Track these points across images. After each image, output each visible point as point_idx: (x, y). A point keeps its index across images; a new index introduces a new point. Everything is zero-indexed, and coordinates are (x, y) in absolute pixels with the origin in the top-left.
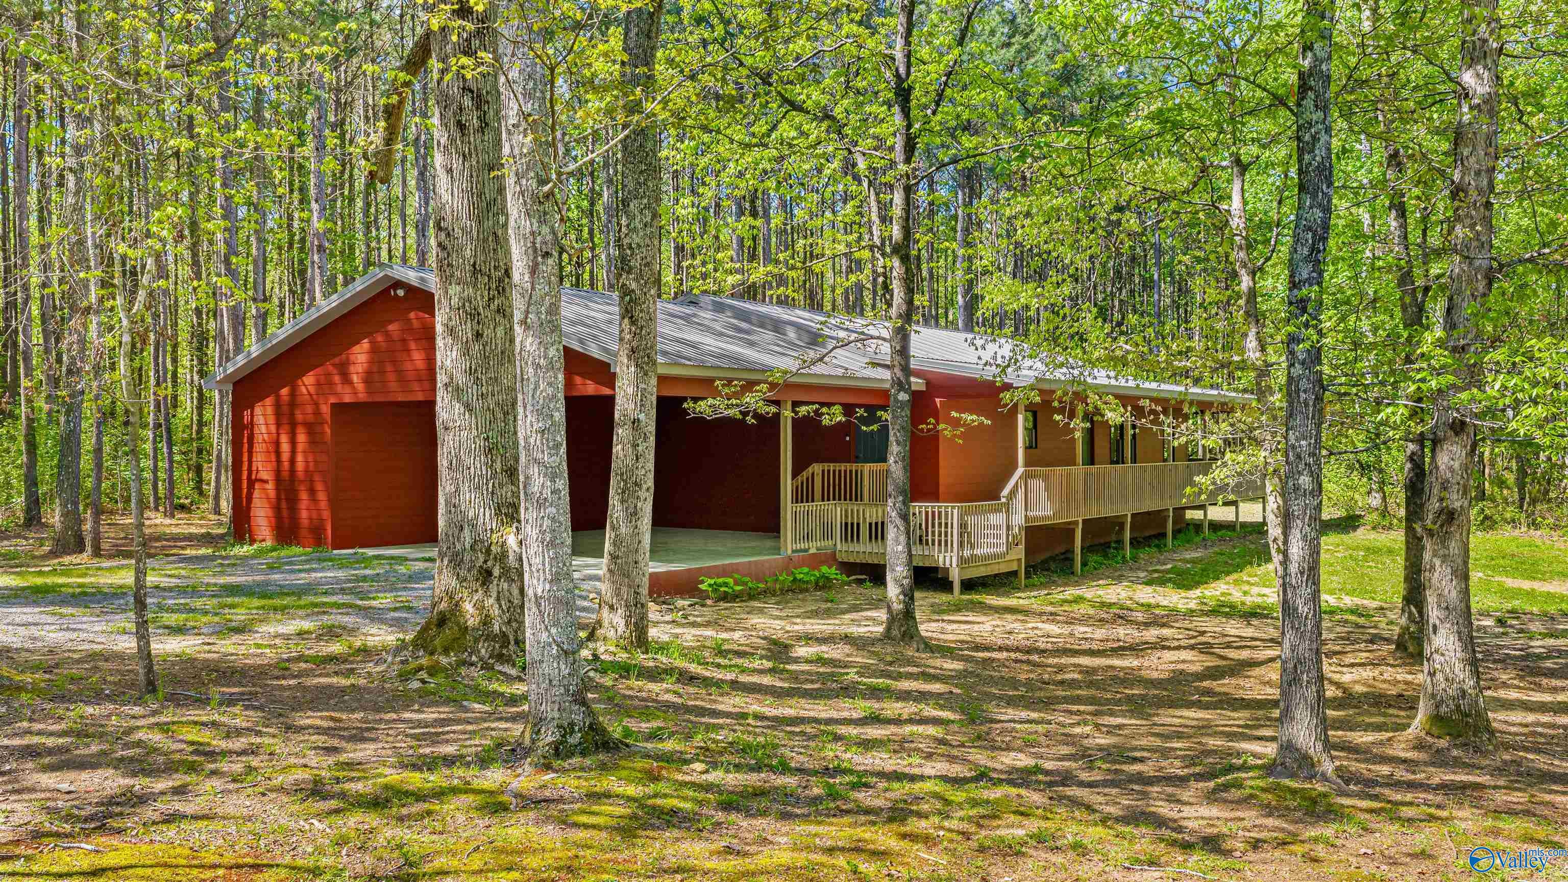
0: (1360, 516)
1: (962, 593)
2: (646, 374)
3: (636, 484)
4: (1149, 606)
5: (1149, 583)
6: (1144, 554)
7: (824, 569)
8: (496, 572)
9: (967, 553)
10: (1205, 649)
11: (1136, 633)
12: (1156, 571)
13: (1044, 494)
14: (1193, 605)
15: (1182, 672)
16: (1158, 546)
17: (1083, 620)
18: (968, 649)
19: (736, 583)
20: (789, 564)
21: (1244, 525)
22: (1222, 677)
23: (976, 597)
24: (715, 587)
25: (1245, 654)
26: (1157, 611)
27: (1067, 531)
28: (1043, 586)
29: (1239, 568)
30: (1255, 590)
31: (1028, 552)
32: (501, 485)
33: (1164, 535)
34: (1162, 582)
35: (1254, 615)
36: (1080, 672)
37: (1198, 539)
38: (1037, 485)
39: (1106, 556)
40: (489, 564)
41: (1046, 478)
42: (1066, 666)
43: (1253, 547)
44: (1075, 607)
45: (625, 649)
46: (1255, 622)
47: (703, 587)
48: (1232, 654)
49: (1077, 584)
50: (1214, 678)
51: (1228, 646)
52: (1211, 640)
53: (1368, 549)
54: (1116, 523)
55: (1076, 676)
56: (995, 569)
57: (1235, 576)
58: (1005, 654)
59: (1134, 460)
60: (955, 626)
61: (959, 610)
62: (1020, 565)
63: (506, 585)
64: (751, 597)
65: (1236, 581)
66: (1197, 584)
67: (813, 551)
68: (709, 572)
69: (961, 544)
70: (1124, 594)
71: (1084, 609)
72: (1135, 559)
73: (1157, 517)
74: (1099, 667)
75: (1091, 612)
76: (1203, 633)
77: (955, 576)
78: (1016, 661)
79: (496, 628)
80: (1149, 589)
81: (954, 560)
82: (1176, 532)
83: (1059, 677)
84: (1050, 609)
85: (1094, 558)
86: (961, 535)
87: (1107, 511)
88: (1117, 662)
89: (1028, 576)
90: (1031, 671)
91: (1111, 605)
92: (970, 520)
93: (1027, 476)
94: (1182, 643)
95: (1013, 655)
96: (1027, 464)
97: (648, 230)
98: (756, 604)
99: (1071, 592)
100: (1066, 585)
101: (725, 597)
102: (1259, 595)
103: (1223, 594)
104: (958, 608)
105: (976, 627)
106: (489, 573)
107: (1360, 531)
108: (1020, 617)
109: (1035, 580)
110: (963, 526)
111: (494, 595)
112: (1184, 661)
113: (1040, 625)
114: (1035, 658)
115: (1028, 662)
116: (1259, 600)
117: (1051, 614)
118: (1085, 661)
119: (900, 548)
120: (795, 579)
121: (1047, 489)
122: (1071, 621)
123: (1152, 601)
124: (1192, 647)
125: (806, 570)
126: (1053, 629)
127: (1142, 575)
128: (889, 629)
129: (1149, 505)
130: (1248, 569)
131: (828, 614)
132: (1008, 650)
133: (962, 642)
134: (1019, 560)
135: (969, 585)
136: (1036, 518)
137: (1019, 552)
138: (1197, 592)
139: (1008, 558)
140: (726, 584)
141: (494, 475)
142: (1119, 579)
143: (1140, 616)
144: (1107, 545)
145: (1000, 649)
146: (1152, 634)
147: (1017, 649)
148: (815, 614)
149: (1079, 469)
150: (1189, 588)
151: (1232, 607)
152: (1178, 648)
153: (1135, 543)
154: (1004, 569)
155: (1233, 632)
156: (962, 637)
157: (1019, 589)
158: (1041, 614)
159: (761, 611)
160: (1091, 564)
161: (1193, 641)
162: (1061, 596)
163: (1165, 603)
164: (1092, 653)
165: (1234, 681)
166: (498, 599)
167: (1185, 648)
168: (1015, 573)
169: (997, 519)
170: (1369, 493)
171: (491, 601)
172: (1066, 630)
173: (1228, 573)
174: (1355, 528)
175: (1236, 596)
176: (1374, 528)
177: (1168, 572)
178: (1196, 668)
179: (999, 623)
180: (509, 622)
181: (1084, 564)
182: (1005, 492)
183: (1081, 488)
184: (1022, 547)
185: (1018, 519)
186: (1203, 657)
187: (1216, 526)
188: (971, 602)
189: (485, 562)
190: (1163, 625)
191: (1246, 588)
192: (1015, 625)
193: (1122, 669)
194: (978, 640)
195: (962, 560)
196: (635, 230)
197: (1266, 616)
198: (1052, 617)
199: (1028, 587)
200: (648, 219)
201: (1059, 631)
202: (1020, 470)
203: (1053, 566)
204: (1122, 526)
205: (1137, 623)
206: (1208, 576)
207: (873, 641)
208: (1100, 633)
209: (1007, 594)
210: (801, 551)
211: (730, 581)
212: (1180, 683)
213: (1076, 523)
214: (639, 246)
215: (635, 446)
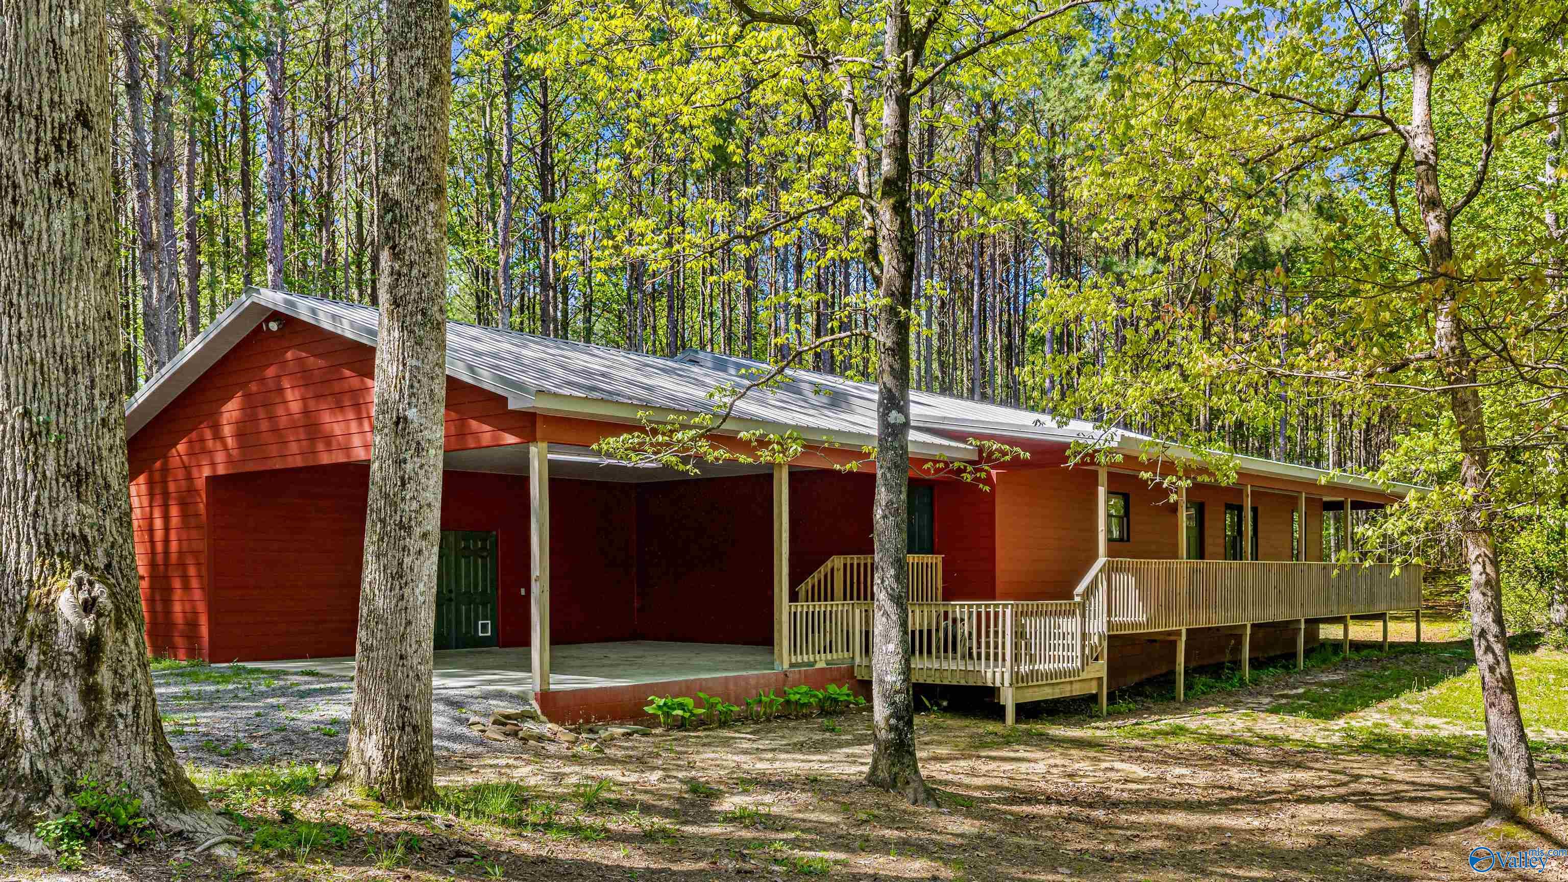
0: (1539, 635)
1: (1018, 720)
2: (419, 343)
3: (401, 526)
4: (1276, 739)
5: (1274, 711)
6: (1268, 675)
7: (832, 689)
8: (33, 660)
9: (1024, 668)
10: (1364, 800)
11: (1258, 779)
12: (1283, 696)
13: (1134, 594)
14: (1336, 739)
15: (1330, 838)
16: (1286, 667)
17: (1180, 759)
18: (998, 801)
19: (699, 703)
20: (782, 683)
21: (1393, 645)
22: (1397, 848)
23: (1038, 727)
24: (667, 709)
25: (1426, 810)
26: (1287, 747)
27: (1167, 643)
28: (1131, 713)
29: (1395, 692)
30: (1420, 721)
31: (1113, 670)
32: (54, 502)
33: (1293, 655)
34: (1293, 710)
35: (1426, 753)
36: (1168, 838)
37: (1335, 659)
38: (1126, 582)
39: (1218, 677)
40: (23, 644)
41: (1137, 573)
42: (1145, 827)
43: (1408, 668)
44: (1172, 740)
45: (381, 799)
46: (1430, 763)
47: (649, 710)
48: (1407, 809)
49: (1177, 711)
50: (1383, 851)
51: (1397, 798)
52: (1369, 788)
53: (1559, 671)
54: (1233, 635)
55: (1158, 844)
56: (1066, 692)
57: (1391, 702)
58: (1054, 809)
59: (1255, 556)
60: (993, 765)
61: (1008, 743)
62: (1100, 686)
63: (50, 685)
64: (723, 724)
65: (1392, 708)
66: (1340, 713)
67: (821, 665)
68: (661, 690)
69: (1016, 658)
70: (1240, 725)
71: (1183, 743)
72: (1256, 682)
73: (1286, 629)
74: (1198, 830)
75: (1194, 747)
76: (1357, 778)
77: (1008, 699)
78: (1069, 819)
79: (25, 764)
80: (1275, 718)
81: (1007, 676)
82: (1308, 653)
83: (1132, 848)
84: (1136, 742)
85: (1201, 681)
86: (1016, 646)
87: (1218, 619)
88: (1225, 820)
89: (1111, 698)
90: (1090, 837)
91: (1222, 738)
92: (1031, 625)
93: (1109, 570)
94: (1327, 793)
95: (1065, 809)
96: (1111, 553)
97: (424, 102)
98: (726, 733)
99: (1168, 722)
100: (1164, 712)
101: (681, 725)
102: (1427, 726)
103: (1376, 725)
104: (1007, 741)
105: (1023, 766)
106: (20, 662)
107: (1541, 652)
108: (1092, 754)
109: (1122, 706)
110: (1020, 634)
111: (26, 701)
112: (1332, 821)
113: (1118, 765)
114: (1100, 814)
115: (1088, 821)
116: (1428, 733)
117: (1137, 749)
118: (1179, 818)
119: (891, 647)
120: (788, 702)
121: (1138, 585)
122: (1166, 759)
123: (1280, 733)
124: (1343, 799)
125: (804, 689)
126: (1138, 771)
127: (1266, 700)
128: (874, 768)
129: (1275, 614)
130: (1406, 695)
131: (818, 747)
132: (1059, 803)
133: (997, 788)
134: (1100, 679)
135: (1026, 711)
136: (1122, 626)
137: (1100, 669)
138: (1341, 722)
139: (1084, 676)
140: (682, 706)
141: (41, 482)
142: (1236, 705)
143: (1260, 752)
144: (1220, 666)
145: (1049, 800)
146: (1282, 778)
147: (1075, 801)
148: (800, 747)
149: (1183, 563)
150: (1328, 717)
151: (1390, 740)
152: (1322, 800)
153: (1256, 664)
154: (1078, 690)
155: (1400, 776)
156: (997, 782)
157: (1097, 717)
158: (1122, 749)
159: (726, 743)
160: (1199, 687)
161: (1342, 790)
162: (1155, 726)
163: (1297, 736)
164: (1189, 806)
165: (1415, 854)
166: (33, 711)
167: (1332, 800)
168: (1093, 698)
169: (1071, 625)
170: (1550, 605)
171: (21, 713)
172: (1153, 772)
173: (1380, 700)
174: (1535, 648)
175: (1395, 727)
176: (1558, 648)
177: (1299, 697)
178: (1353, 831)
179: (1059, 761)
180: (55, 752)
181: (1189, 687)
182: (1080, 588)
183: (1184, 590)
184: (1103, 662)
185: (1098, 626)
186: (1360, 814)
187: (1357, 646)
188: (1028, 733)
189: (16, 641)
190: (1298, 766)
191: (1407, 717)
192: (1082, 765)
193: (1235, 831)
194: (1022, 785)
195: (1018, 680)
196: (402, 101)
197: (1443, 755)
198: (1137, 754)
199: (1112, 715)
200: (425, 83)
201: (1143, 774)
202: (1102, 560)
203: (1148, 689)
204: (1239, 639)
205: (1259, 762)
206: (1353, 702)
207: (850, 787)
208: (1203, 777)
209: (1080, 724)
210: (803, 664)
211: (689, 702)
212: (1328, 858)
213: (1178, 633)
214: (407, 128)
215: (400, 462)
